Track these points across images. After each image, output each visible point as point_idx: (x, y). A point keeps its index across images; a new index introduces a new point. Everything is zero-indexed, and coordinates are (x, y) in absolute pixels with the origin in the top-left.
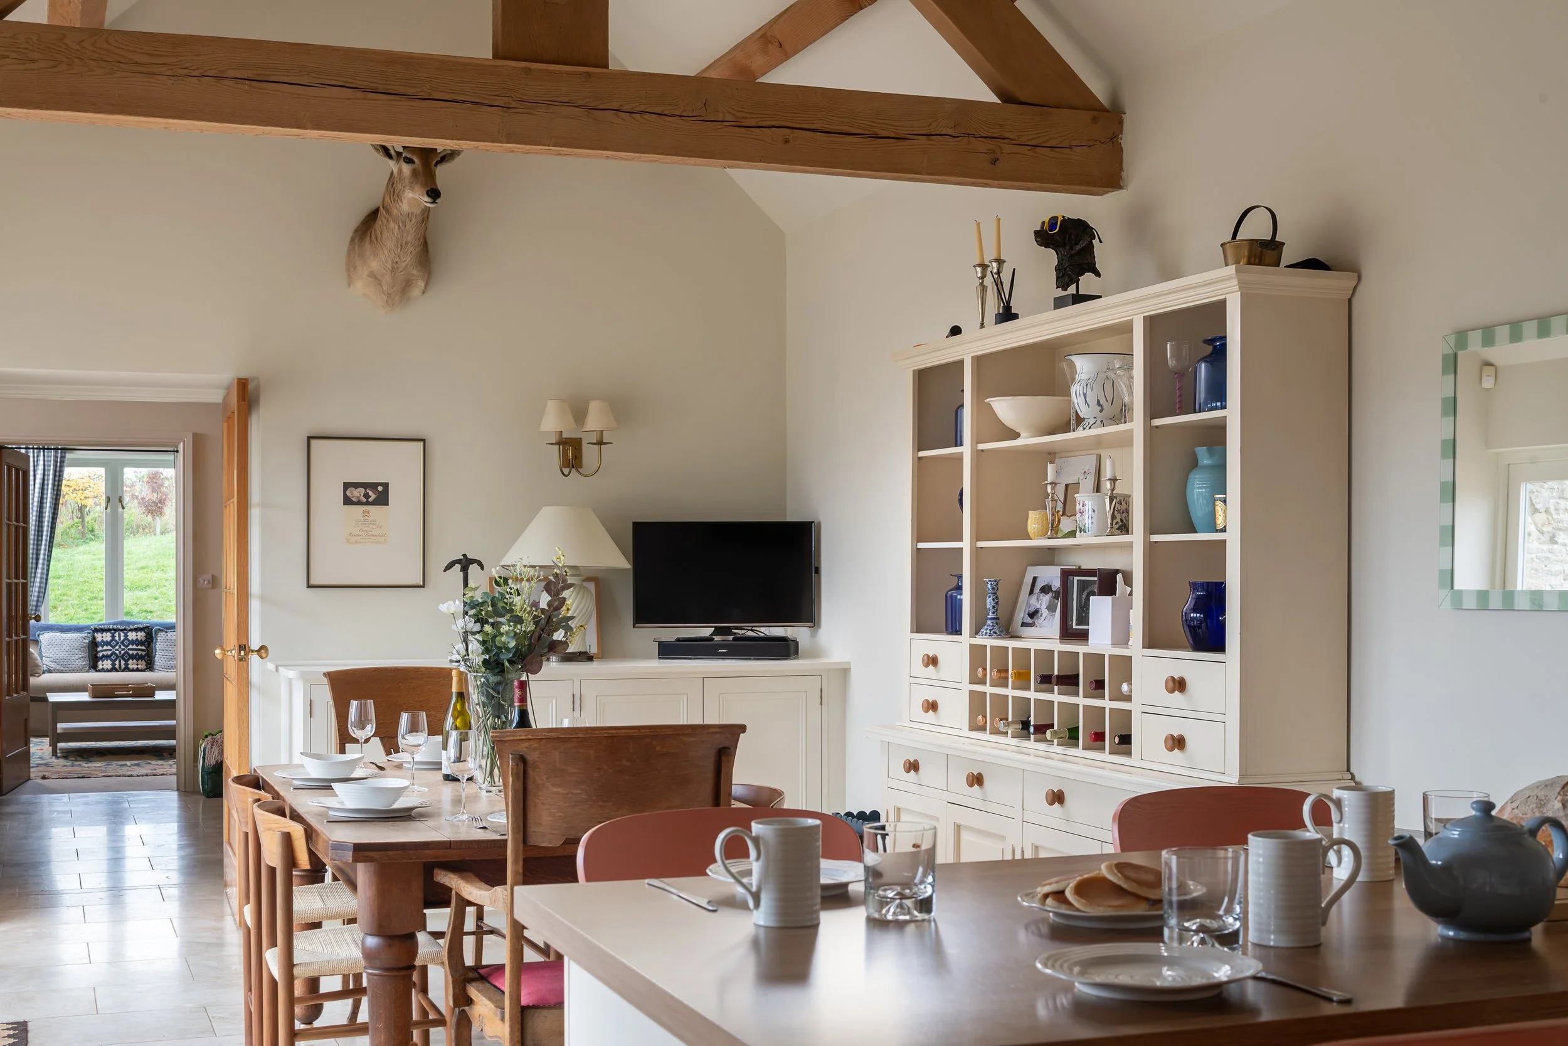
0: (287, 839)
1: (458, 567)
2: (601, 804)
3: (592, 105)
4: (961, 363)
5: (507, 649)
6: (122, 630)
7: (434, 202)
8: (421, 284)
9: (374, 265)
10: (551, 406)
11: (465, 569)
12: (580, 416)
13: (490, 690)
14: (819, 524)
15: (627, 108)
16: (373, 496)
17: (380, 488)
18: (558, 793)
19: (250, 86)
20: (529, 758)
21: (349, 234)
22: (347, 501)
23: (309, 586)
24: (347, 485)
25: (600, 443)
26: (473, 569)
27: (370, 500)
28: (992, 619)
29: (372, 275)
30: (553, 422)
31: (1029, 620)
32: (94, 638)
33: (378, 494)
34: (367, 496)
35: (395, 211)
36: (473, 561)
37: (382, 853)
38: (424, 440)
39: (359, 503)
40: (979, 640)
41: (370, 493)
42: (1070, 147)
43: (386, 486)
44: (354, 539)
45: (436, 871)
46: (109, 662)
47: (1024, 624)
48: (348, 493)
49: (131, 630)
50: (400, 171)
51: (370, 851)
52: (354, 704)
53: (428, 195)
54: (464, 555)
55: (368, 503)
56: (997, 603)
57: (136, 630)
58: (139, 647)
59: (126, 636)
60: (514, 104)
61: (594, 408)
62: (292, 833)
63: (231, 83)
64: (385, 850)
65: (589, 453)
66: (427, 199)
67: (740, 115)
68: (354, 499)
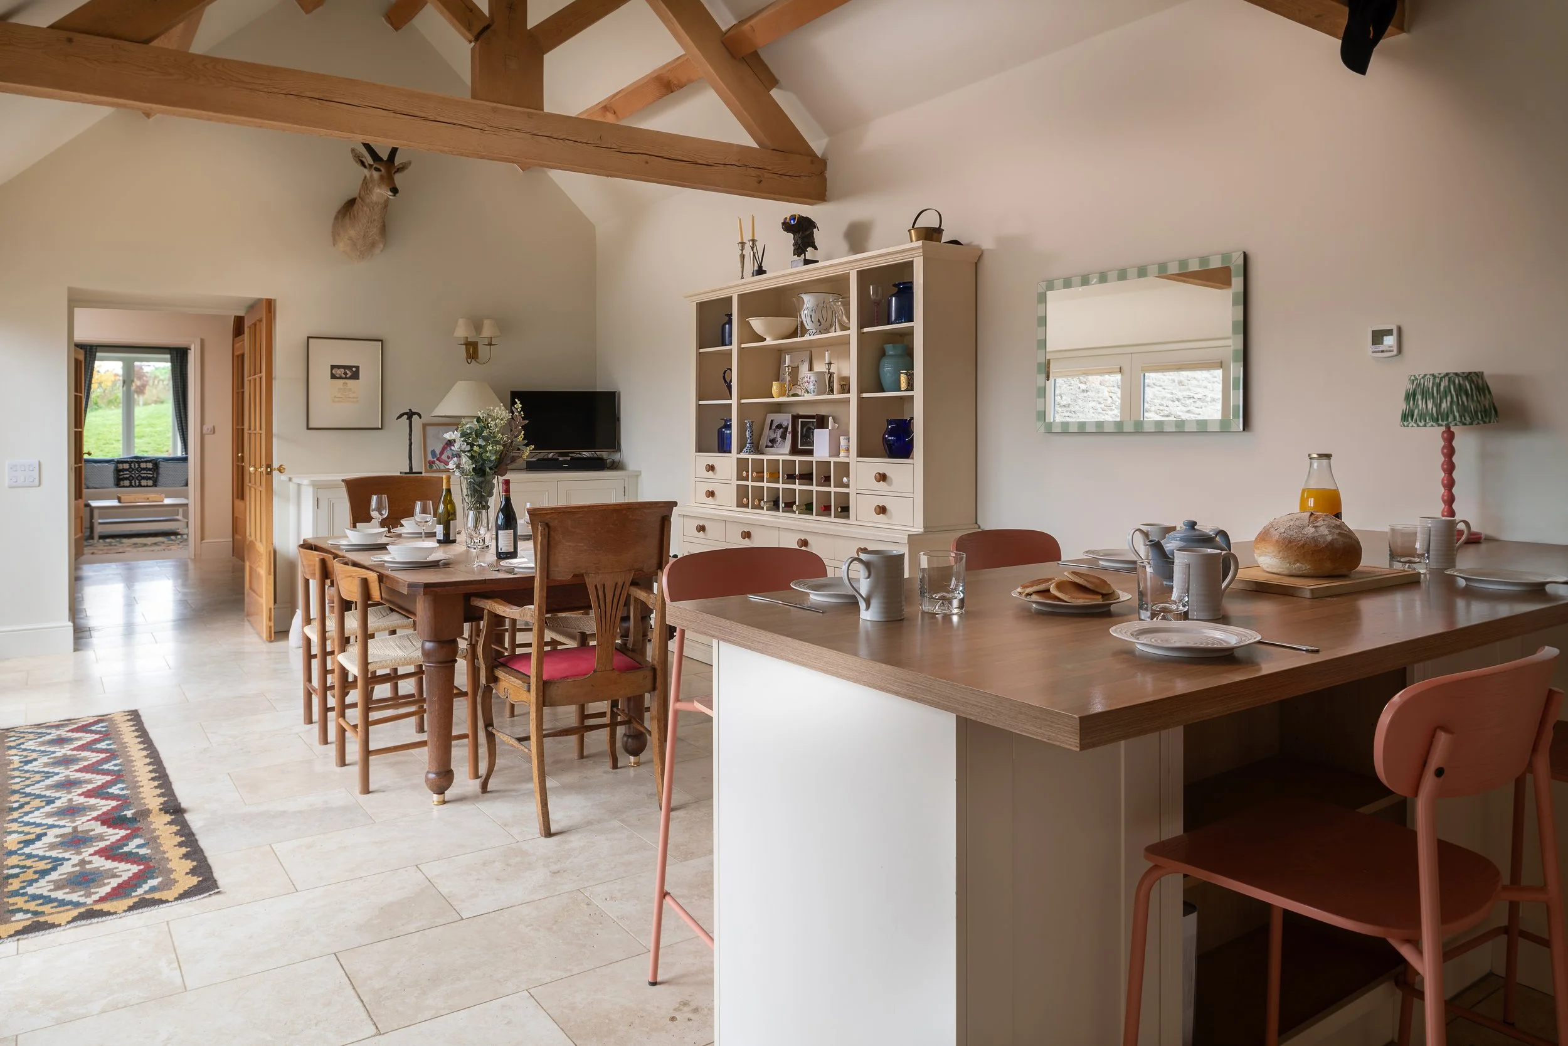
0: (365, 583)
1: (406, 416)
2: (596, 552)
3: (535, 132)
4: (730, 299)
5: (490, 461)
6: (137, 462)
7: (394, 196)
8: (382, 246)
9: (352, 233)
10: (461, 322)
11: (410, 418)
12: (478, 328)
13: (476, 486)
14: (619, 394)
15: (554, 136)
16: (349, 374)
17: (354, 369)
18: (570, 546)
19: (320, 103)
20: (551, 524)
21: (333, 214)
22: (333, 377)
23: (308, 428)
24: (333, 367)
25: (490, 344)
26: (415, 417)
27: (348, 376)
28: (749, 443)
29: (350, 239)
30: (462, 331)
31: (770, 444)
32: (117, 467)
33: (353, 373)
34: (345, 374)
35: (368, 201)
36: (415, 413)
37: (442, 588)
38: (381, 341)
39: (341, 378)
40: (743, 456)
41: (348, 372)
42: (800, 176)
43: (357, 368)
44: (337, 399)
45: (472, 599)
46: (128, 482)
47: (767, 447)
48: (333, 372)
49: (142, 462)
50: (371, 176)
51: (433, 587)
52: (375, 498)
53: (391, 191)
54: (410, 410)
55: (346, 378)
56: (752, 434)
57: (146, 462)
58: (148, 472)
59: (139, 465)
60: (487, 128)
61: (487, 323)
62: (368, 578)
63: (306, 100)
64: (445, 586)
65: (483, 350)
66: (390, 193)
67: (621, 145)
68: (337, 376)
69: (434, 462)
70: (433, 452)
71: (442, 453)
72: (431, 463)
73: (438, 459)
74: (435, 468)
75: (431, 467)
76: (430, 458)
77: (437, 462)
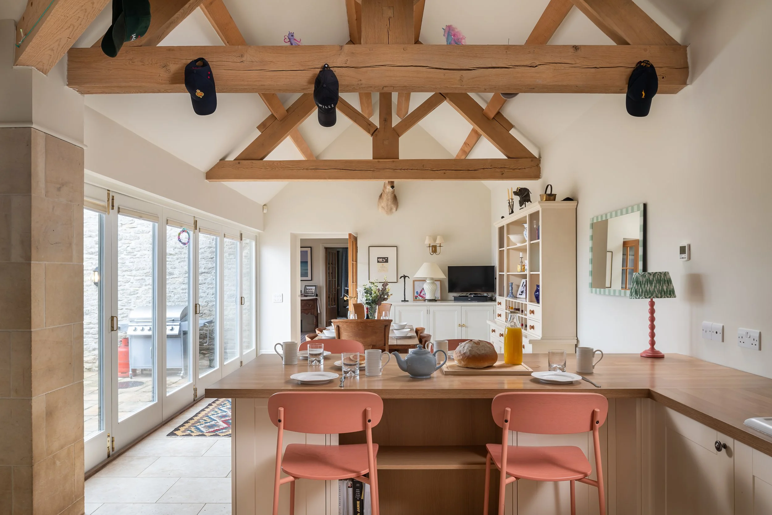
1: (403, 278)
3: (395, 168)
4: (504, 226)
7: (393, 189)
8: (394, 209)
9: (383, 204)
10: (427, 237)
12: (435, 240)
17: (386, 259)
22: (378, 262)
24: (378, 258)
25: (440, 246)
26: (406, 278)
28: (511, 293)
29: (382, 207)
30: (427, 242)
31: (521, 293)
33: (386, 260)
34: (383, 260)
35: (385, 192)
38: (397, 247)
39: (381, 262)
40: (507, 299)
42: (525, 168)
43: (387, 258)
44: (380, 271)
47: (520, 294)
48: (378, 260)
50: (386, 182)
53: (391, 187)
54: (404, 275)
55: (383, 262)
56: (512, 289)
61: (438, 237)
65: (438, 248)
66: (392, 188)
67: (432, 168)
68: (380, 261)
69: (417, 296)
70: (417, 292)
71: (421, 293)
72: (416, 297)
73: (419, 295)
74: (417, 299)
75: (416, 298)
76: (416, 295)
77: (419, 296)
